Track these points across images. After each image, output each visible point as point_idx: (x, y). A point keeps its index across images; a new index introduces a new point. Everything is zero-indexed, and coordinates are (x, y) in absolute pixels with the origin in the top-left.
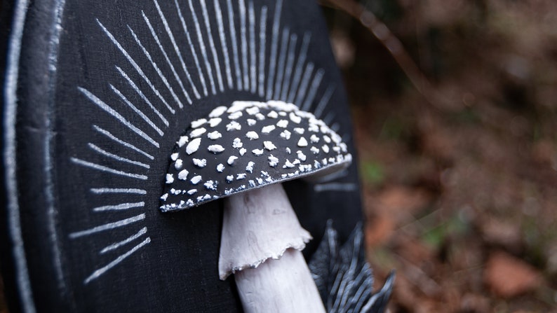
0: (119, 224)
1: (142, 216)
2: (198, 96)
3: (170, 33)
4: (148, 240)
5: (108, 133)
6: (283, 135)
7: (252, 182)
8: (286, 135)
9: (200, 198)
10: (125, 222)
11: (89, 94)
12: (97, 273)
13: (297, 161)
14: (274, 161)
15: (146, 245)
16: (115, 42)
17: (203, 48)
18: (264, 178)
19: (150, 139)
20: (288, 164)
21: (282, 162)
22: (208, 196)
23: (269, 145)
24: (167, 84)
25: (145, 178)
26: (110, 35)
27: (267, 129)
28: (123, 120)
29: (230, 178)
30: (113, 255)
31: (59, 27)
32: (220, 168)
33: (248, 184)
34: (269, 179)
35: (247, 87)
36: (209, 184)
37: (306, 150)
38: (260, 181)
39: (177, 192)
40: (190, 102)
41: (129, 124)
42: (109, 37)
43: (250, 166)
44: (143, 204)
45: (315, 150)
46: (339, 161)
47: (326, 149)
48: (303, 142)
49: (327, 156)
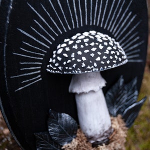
0: (30, 74)
1: (39, 71)
2: (70, 29)
3: (60, 5)
4: (41, 79)
5: (28, 44)
6: (91, 55)
7: (73, 71)
8: (93, 55)
9: (56, 72)
10: (32, 73)
11: (21, 31)
12: (20, 89)
13: (93, 67)
14: (84, 65)
15: (40, 81)
16: (35, 11)
17: (75, 9)
18: (78, 71)
19: (46, 46)
20: (89, 67)
21: (86, 66)
22: (59, 72)
23: (84, 59)
24: (56, 25)
25: (42, 59)
26: (33, 8)
27: (86, 51)
28: (35, 39)
29: (67, 68)
30: (26, 83)
31: (11, 7)
32: (65, 63)
33: (72, 72)
34: (80, 72)
35: (94, 24)
36: (60, 68)
37: (98, 62)
38: (76, 72)
39: (51, 66)
40: (66, 31)
41: (37, 40)
42: (32, 9)
43: (74, 66)
44: (40, 67)
45: (103, 63)
46: (114, 66)
47: (108, 62)
48: (98, 59)
49: (107, 65)
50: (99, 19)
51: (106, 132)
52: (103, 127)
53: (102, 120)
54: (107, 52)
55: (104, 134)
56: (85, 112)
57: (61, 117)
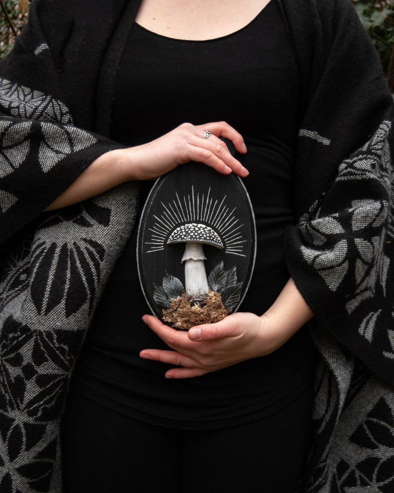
0: (157, 244)
1: (163, 244)
2: (186, 220)
5: (158, 225)
11: (155, 217)
12: (149, 252)
14: (183, 236)
15: (162, 250)
16: (165, 207)
17: (190, 209)
20: (185, 238)
23: (184, 233)
24: (177, 217)
25: (165, 236)
26: (164, 205)
28: (162, 223)
30: (154, 249)
31: (152, 203)
35: (204, 220)
37: (191, 236)
40: (183, 222)
41: (164, 224)
43: (178, 237)
44: (163, 241)
45: (194, 236)
46: (201, 240)
47: (198, 237)
48: (192, 234)
49: (197, 238)
50: (207, 218)
51: (201, 295)
52: (200, 290)
53: (199, 284)
54: (199, 232)
55: (200, 296)
56: (188, 275)
57: (173, 279)
